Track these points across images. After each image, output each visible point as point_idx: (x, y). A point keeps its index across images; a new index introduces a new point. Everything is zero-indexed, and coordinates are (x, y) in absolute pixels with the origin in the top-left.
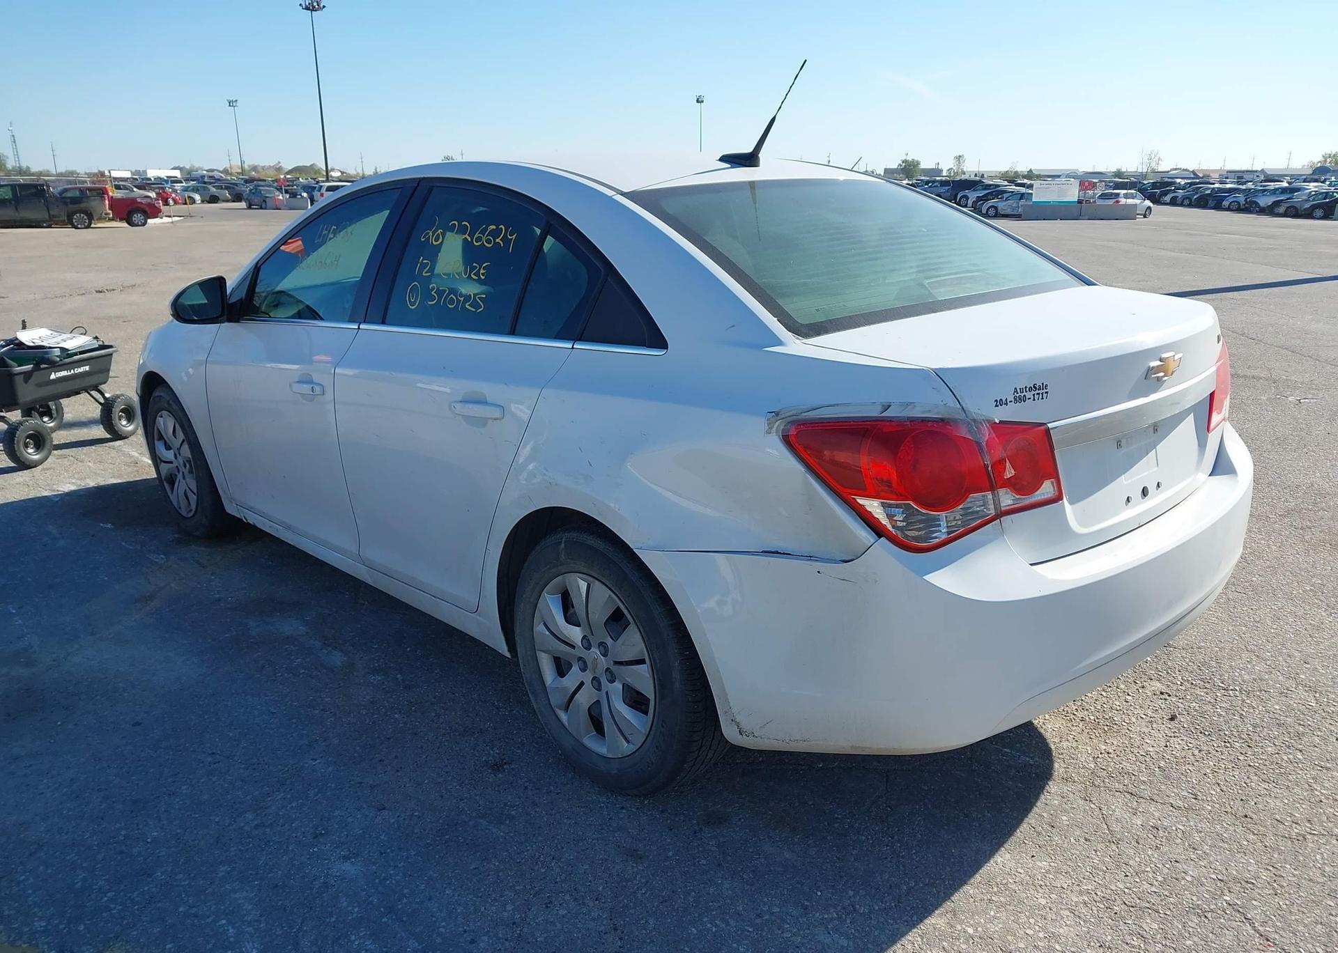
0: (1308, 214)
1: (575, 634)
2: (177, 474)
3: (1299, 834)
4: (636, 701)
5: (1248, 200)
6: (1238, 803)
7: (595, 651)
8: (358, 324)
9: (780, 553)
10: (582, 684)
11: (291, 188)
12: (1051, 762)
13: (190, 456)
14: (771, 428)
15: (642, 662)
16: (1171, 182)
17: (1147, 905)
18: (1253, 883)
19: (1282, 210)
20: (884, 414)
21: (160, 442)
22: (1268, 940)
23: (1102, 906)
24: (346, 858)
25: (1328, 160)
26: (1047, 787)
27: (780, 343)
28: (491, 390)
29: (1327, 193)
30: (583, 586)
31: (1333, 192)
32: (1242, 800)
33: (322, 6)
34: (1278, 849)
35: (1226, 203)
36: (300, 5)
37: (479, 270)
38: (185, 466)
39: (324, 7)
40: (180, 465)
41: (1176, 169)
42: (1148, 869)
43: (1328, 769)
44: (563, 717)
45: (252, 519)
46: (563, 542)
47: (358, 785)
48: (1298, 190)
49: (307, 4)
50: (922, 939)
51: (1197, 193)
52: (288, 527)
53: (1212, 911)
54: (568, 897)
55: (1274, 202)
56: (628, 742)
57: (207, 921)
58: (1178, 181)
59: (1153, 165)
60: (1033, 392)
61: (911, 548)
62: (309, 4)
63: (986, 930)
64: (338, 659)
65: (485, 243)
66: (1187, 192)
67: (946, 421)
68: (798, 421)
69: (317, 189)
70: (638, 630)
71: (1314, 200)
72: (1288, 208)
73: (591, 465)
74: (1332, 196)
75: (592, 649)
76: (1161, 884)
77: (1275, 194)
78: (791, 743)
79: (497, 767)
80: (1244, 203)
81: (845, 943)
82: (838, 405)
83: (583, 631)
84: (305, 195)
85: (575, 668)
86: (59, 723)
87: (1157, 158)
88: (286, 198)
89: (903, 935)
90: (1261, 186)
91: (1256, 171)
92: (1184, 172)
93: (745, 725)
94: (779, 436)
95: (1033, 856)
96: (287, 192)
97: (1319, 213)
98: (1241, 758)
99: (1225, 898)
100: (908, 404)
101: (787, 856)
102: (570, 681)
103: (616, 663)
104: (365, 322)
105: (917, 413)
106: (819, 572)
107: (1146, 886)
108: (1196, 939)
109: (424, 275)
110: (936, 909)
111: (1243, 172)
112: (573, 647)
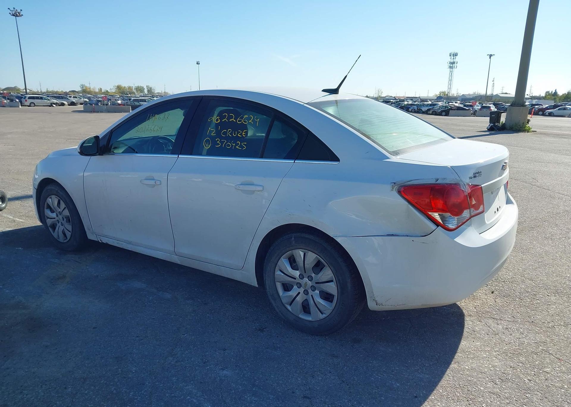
0: (440, 114)
1: (297, 273)
2: (57, 223)
3: (552, 326)
4: (327, 297)
5: (418, 108)
6: (528, 318)
7: (306, 279)
8: (178, 155)
9: (394, 235)
10: (299, 293)
11: (10, 97)
12: (462, 310)
13: (69, 215)
14: (393, 189)
15: (332, 281)
16: (389, 101)
17: (518, 353)
18: (546, 343)
19: (431, 112)
20: (437, 182)
21: (48, 209)
22: (560, 359)
23: (504, 355)
24: (223, 369)
25: (442, 94)
26: (465, 319)
27: (388, 158)
28: (256, 180)
29: (446, 106)
30: (302, 254)
31: (448, 106)
32: (529, 317)
33: (21, 14)
34: (548, 331)
35: (410, 110)
36: (10, 13)
37: (242, 133)
38: (63, 220)
39: (22, 15)
40: (60, 219)
41: (388, 96)
42: (512, 342)
43: (550, 305)
44: (289, 308)
45: (105, 240)
46: (293, 237)
47: (209, 342)
48: (436, 105)
49: (13, 13)
50: (453, 372)
51: (399, 105)
52: (130, 243)
53: (538, 352)
54: (319, 373)
55: (428, 109)
56: (322, 313)
57: (181, 398)
58: (392, 100)
59: (380, 94)
60: (478, 174)
61: (449, 230)
62: (14, 13)
63: (472, 367)
64: (168, 296)
65: (243, 122)
66: (396, 105)
67: (457, 184)
68: (404, 185)
69: (23, 98)
70: (330, 269)
71: (441, 109)
72: (433, 111)
73: (310, 206)
74: (448, 108)
75: (304, 279)
76: (519, 346)
77: (427, 106)
78: (397, 306)
79: (261, 330)
80: (417, 109)
81: (428, 376)
82: (418, 179)
83: (299, 272)
84: (17, 100)
85: (295, 287)
86: (57, 331)
87: (381, 92)
88: (8, 102)
89: (446, 371)
90: (422, 103)
91: (417, 97)
92: (391, 97)
93: (379, 302)
94: (397, 192)
95: (473, 341)
96: (8, 99)
97: (444, 113)
98: (521, 303)
99: (540, 348)
100: (444, 179)
101: (390, 350)
102: (293, 293)
103: (316, 283)
104: (180, 154)
105: (448, 182)
106: (413, 241)
107: (515, 347)
108: (538, 361)
109: (212, 135)
110: (452, 362)
111: (412, 97)
112: (295, 279)
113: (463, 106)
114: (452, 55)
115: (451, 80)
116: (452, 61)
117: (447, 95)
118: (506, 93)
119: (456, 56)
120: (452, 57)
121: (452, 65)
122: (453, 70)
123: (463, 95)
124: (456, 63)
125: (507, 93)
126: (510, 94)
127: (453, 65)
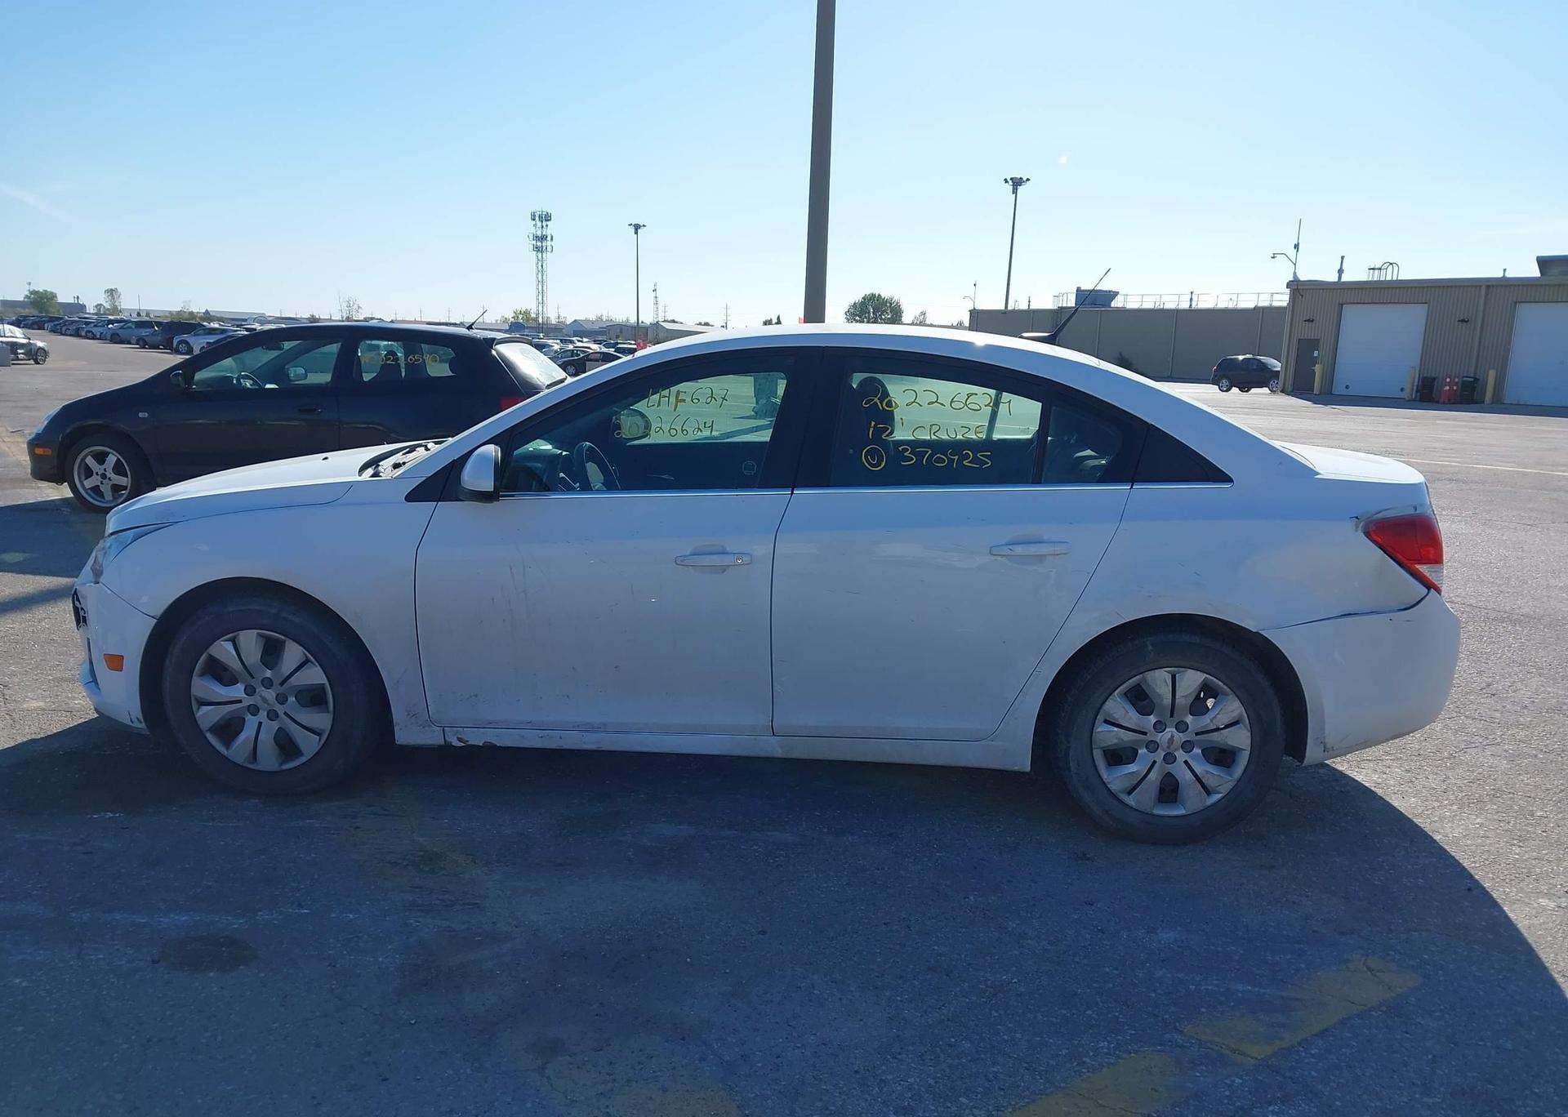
7: (1170, 731)
10: (1154, 763)
14: (1357, 528)
15: (1240, 722)
20: (1417, 512)
27: (1318, 473)
44: (1128, 799)
46: (1150, 644)
56: (1211, 794)
68: (1374, 521)
70: (1236, 698)
73: (1198, 575)
75: (1167, 730)
85: (1144, 752)
94: (1364, 532)
102: (1137, 767)
103: (1197, 734)
113: (615, 351)
114: (537, 218)
115: (542, 282)
116: (539, 233)
117: (536, 319)
118: (674, 321)
119: (548, 220)
120: (539, 224)
121: (539, 244)
122: (544, 256)
123: (575, 321)
124: (549, 238)
125: (676, 320)
126: (682, 323)
127: (544, 244)
